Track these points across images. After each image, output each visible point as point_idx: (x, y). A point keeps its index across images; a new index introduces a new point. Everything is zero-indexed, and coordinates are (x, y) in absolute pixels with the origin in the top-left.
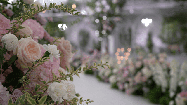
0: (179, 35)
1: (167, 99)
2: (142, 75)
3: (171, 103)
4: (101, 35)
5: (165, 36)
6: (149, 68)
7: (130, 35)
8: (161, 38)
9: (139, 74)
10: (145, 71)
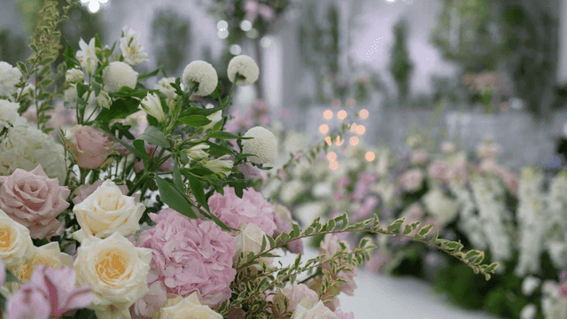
0: (496, 32)
1: (511, 297)
2: (426, 215)
3: (528, 312)
4: (236, 35)
5: (453, 38)
6: (449, 194)
7: (335, 34)
8: (438, 42)
9: (414, 209)
10: (434, 200)
